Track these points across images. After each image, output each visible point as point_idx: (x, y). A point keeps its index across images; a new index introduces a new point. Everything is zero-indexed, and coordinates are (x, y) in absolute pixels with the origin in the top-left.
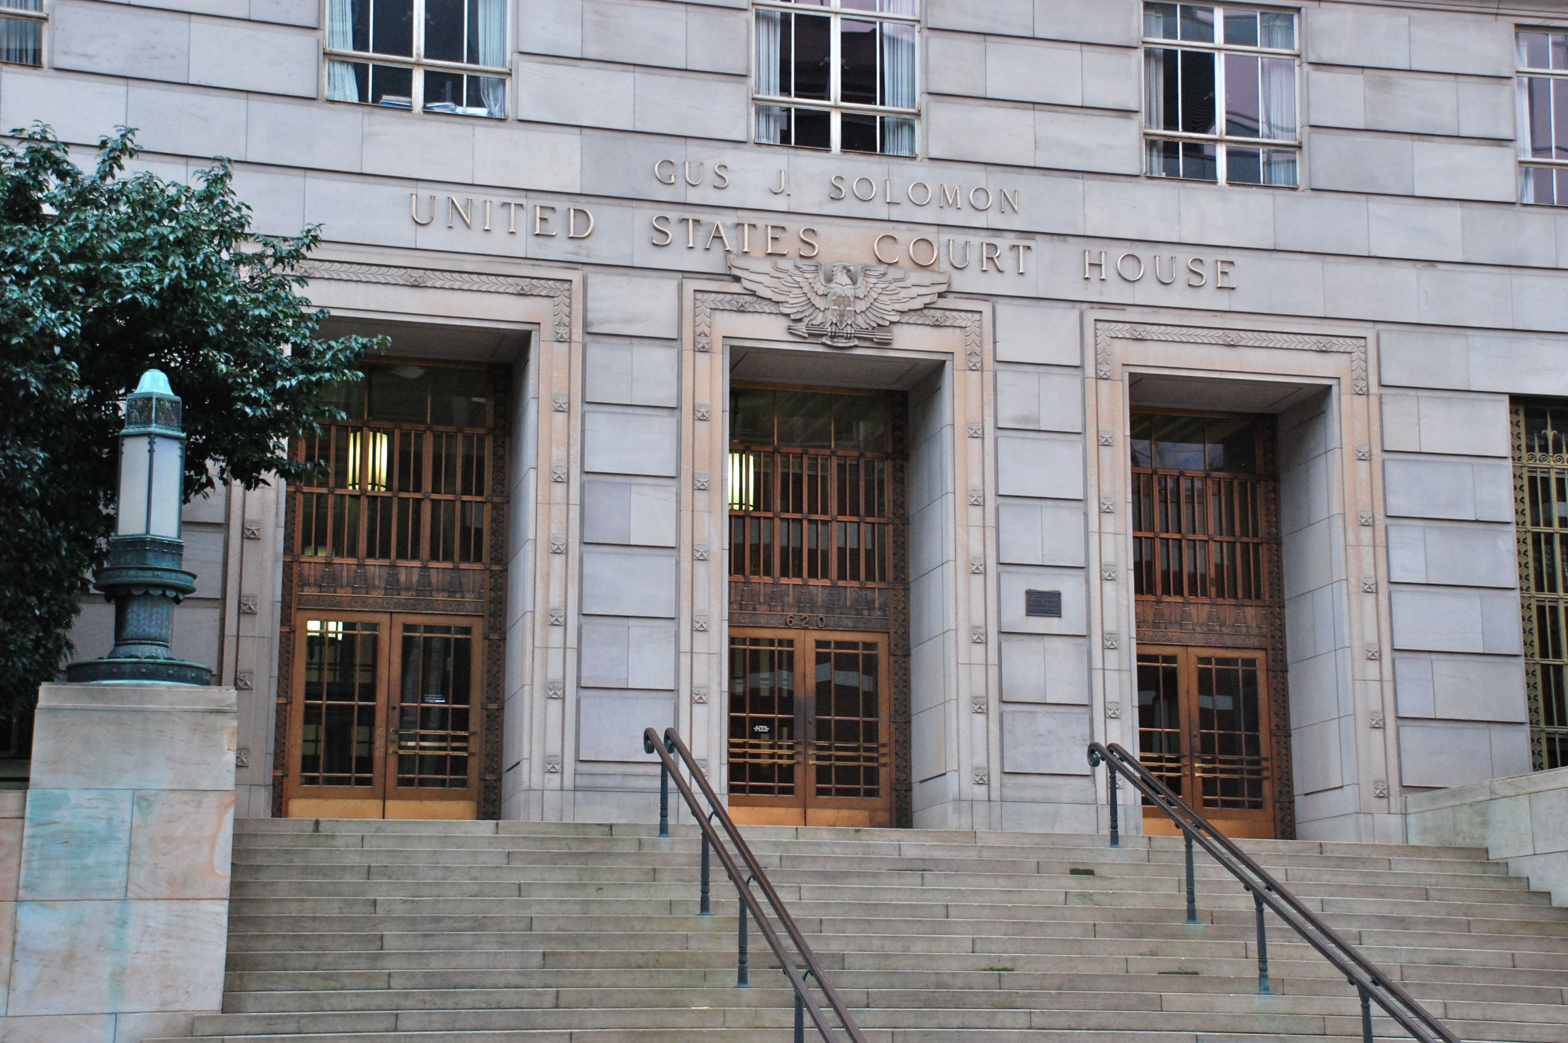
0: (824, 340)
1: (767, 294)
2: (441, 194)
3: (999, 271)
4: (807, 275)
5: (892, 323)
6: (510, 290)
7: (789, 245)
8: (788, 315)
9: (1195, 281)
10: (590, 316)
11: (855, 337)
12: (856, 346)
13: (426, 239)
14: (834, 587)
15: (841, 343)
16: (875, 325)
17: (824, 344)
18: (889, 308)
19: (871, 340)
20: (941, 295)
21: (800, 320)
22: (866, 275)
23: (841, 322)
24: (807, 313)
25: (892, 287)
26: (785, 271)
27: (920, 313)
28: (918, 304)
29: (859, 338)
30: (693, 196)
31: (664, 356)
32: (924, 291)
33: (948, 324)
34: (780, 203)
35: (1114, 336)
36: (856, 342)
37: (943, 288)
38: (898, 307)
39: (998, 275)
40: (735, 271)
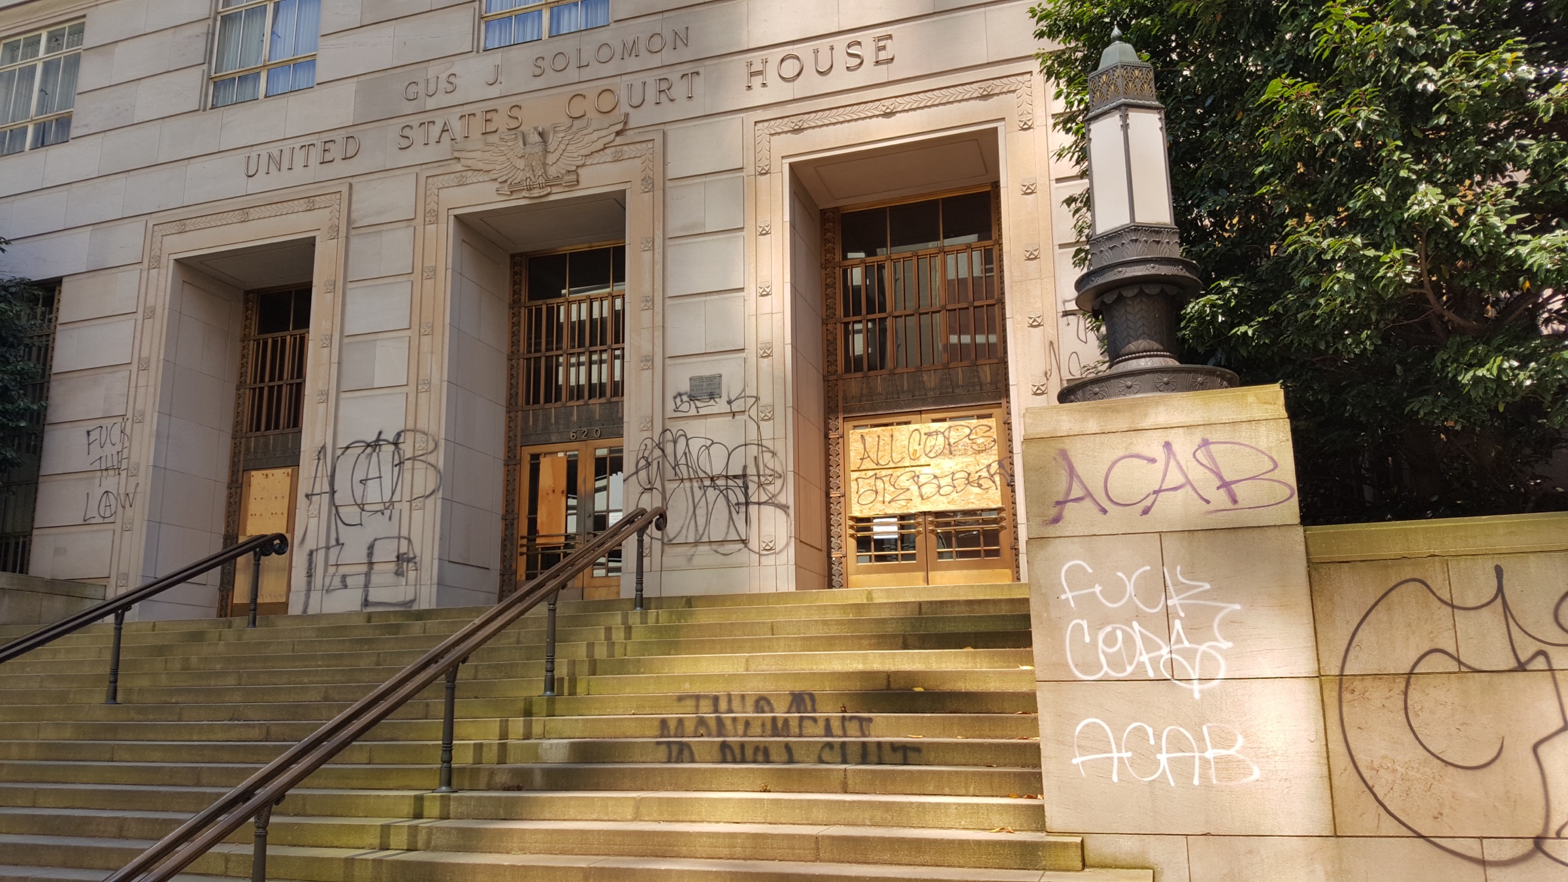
0: (524, 194)
1: (480, 165)
2: (264, 152)
3: (672, 100)
4: (509, 144)
5: (577, 167)
6: (302, 209)
7: (500, 121)
8: (496, 180)
9: (854, 62)
10: (354, 215)
11: (547, 186)
12: (549, 194)
13: (255, 185)
14: (609, 402)
15: (536, 193)
16: (564, 172)
17: (525, 197)
18: (576, 155)
19: (560, 185)
20: (618, 133)
21: (505, 182)
22: (555, 132)
23: (535, 176)
24: (510, 175)
25: (578, 136)
26: (492, 144)
27: (601, 153)
28: (599, 145)
29: (551, 186)
30: (431, 104)
31: (402, 236)
32: (604, 133)
33: (625, 156)
34: (494, 91)
35: (773, 132)
36: (549, 190)
37: (619, 127)
38: (584, 152)
39: (670, 104)
40: (457, 154)
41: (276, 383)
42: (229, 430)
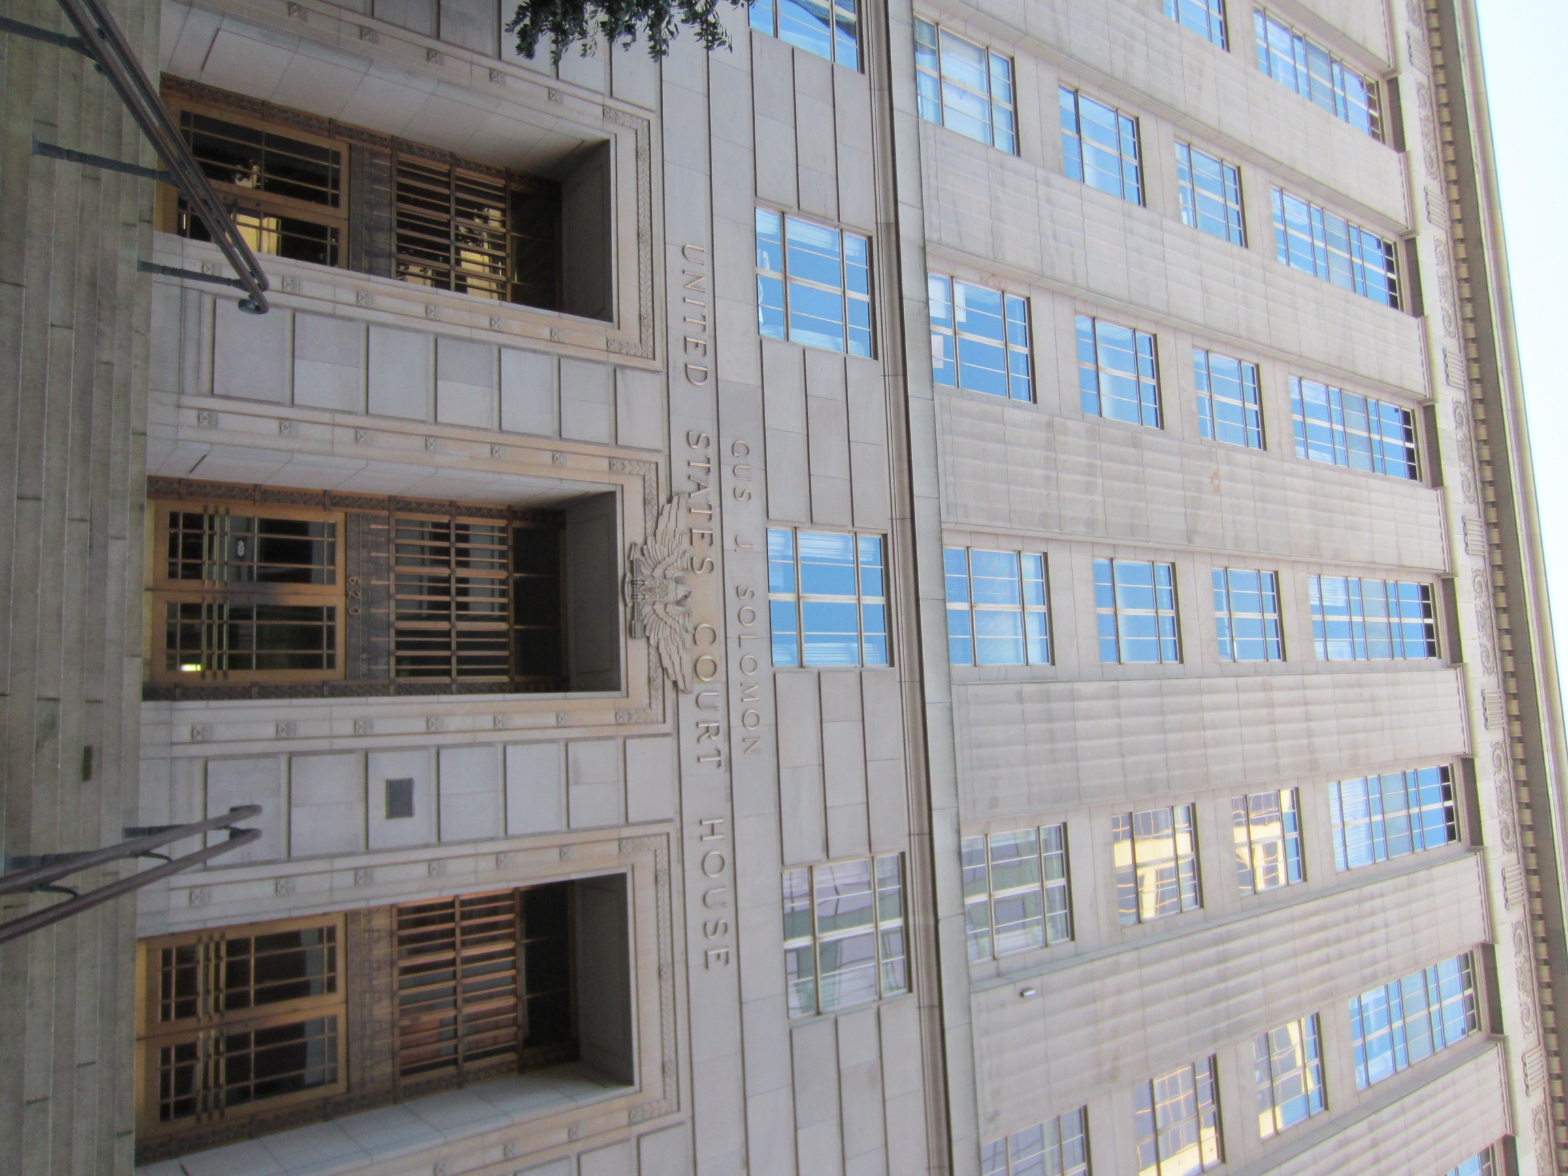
0: (629, 575)
1: (661, 526)
2: (706, 270)
3: (698, 740)
4: (679, 561)
5: (648, 638)
6: (642, 310)
7: (700, 550)
8: (646, 543)
9: (710, 928)
10: (628, 372)
11: (634, 603)
12: (625, 605)
13: (673, 252)
14: (389, 625)
15: (628, 590)
16: (645, 622)
17: (625, 576)
18: (660, 635)
19: (633, 618)
20: (675, 684)
21: (643, 554)
22: (684, 614)
23: (645, 590)
24: (649, 561)
25: (677, 637)
26: (680, 543)
27: (659, 665)
28: (666, 663)
29: (633, 607)
30: (726, 471)
31: (602, 432)
32: (677, 668)
33: (652, 692)
34: (729, 543)
35: (658, 853)
36: (630, 605)
37: (681, 686)
38: (662, 644)
39: (696, 740)
40: (675, 500)
41: (453, 207)
42: (404, 135)
